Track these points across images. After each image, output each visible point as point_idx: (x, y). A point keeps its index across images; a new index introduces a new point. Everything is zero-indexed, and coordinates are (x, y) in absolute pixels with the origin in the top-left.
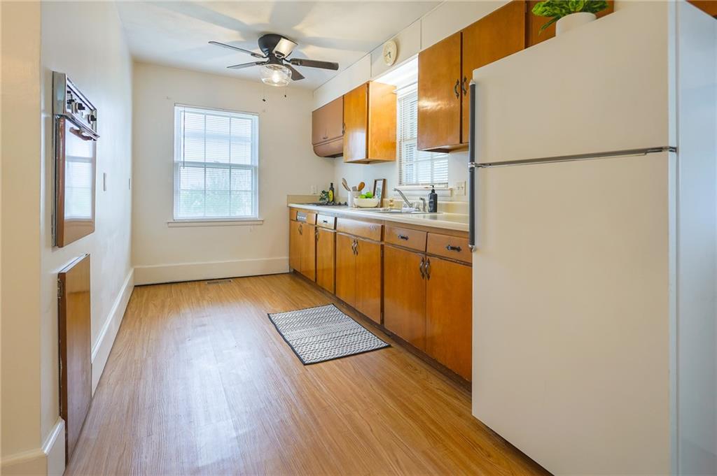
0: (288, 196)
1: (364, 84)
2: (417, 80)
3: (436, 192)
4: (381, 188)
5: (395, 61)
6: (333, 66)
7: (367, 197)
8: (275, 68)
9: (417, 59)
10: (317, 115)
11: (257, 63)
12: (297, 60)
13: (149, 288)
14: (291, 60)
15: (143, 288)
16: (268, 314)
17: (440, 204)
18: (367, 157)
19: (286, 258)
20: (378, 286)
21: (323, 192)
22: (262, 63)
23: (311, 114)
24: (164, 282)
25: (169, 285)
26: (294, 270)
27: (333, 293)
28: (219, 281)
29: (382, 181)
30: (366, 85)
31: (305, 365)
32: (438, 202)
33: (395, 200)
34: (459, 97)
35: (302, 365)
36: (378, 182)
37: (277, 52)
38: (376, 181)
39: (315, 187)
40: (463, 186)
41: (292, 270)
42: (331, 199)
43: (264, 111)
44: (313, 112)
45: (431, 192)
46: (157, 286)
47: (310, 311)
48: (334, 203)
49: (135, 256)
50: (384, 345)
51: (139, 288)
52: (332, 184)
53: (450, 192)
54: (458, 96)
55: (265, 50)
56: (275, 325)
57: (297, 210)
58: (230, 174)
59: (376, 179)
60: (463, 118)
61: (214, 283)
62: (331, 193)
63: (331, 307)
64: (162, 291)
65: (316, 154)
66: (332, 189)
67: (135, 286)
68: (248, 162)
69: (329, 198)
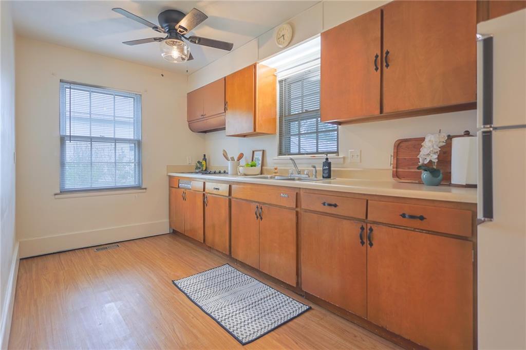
0: (167, 166)
1: (252, 65)
2: (320, 56)
3: (329, 160)
4: (261, 159)
5: (289, 43)
6: (227, 46)
7: (252, 166)
8: (174, 44)
9: (320, 37)
10: (192, 97)
11: (155, 39)
12: (195, 38)
13: (36, 260)
14: (190, 37)
15: (30, 261)
16: (173, 281)
17: (334, 171)
18: (255, 130)
19: (167, 220)
20: (293, 250)
21: (199, 162)
22: (160, 39)
23: (186, 95)
24: (52, 252)
25: (57, 255)
26: (174, 230)
27: (228, 254)
28: (107, 246)
29: (261, 152)
30: (254, 67)
31: (244, 344)
32: (332, 169)
33: (278, 168)
34: (379, 70)
35: (240, 346)
36: (255, 153)
37: (180, 27)
38: (253, 152)
39: (191, 159)
40: (359, 154)
41: (172, 231)
42: (204, 168)
43: (146, 91)
44: (188, 94)
45: (325, 160)
46: (44, 257)
47: (210, 274)
48: (206, 172)
49: (20, 230)
50: (305, 308)
51: (24, 261)
52: (205, 155)
53: (342, 159)
54: (377, 69)
55: (165, 25)
56: (186, 294)
57: (179, 179)
58: (115, 148)
59: (254, 150)
60: (384, 89)
61: (102, 249)
62: (204, 163)
63: (227, 268)
64: (51, 262)
65: (191, 130)
66: (205, 159)
67: (21, 259)
68: (132, 137)
69: (203, 167)
